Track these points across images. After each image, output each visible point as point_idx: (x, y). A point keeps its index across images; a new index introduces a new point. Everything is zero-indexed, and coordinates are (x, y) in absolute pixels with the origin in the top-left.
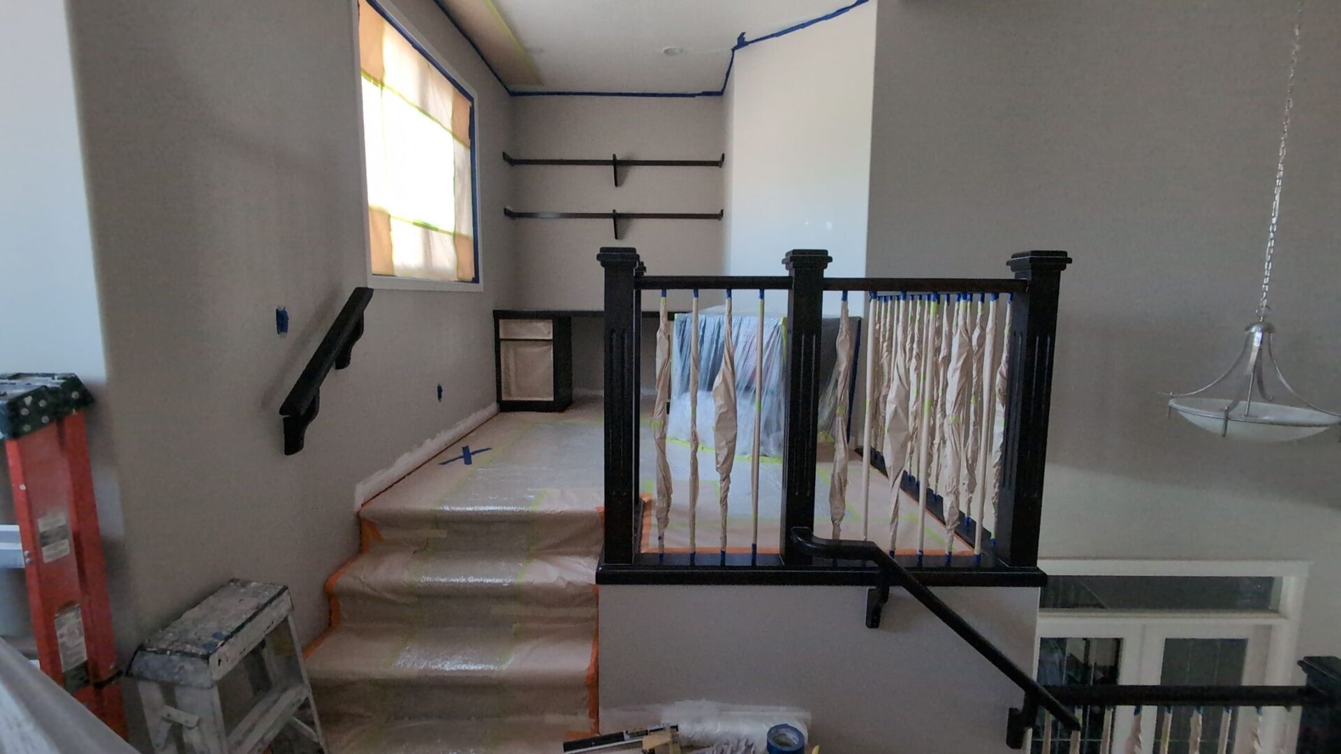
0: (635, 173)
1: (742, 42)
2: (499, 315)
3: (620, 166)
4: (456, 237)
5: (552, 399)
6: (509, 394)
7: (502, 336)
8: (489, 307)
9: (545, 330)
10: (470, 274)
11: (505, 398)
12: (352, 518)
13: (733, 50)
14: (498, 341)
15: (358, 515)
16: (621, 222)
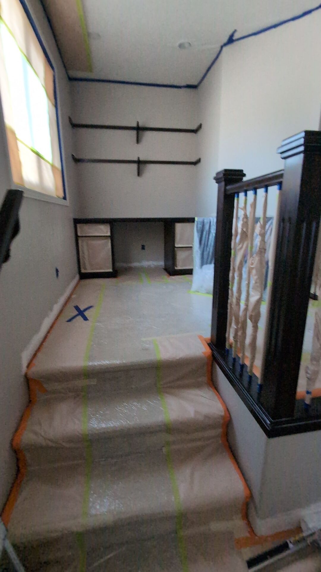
0: (148, 136)
1: (231, 40)
2: (77, 222)
3: (139, 130)
4: (53, 167)
5: (111, 270)
6: (85, 269)
7: (79, 234)
8: (72, 216)
9: (105, 230)
10: (61, 194)
11: (83, 271)
12: (22, 379)
13: (222, 47)
14: (77, 237)
15: (26, 376)
16: (142, 166)
